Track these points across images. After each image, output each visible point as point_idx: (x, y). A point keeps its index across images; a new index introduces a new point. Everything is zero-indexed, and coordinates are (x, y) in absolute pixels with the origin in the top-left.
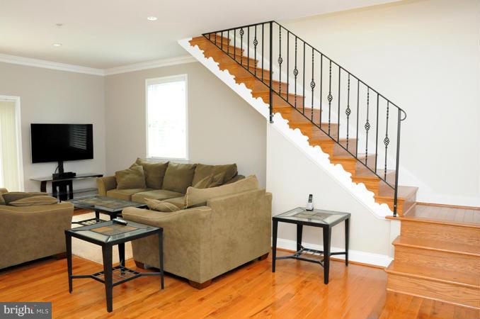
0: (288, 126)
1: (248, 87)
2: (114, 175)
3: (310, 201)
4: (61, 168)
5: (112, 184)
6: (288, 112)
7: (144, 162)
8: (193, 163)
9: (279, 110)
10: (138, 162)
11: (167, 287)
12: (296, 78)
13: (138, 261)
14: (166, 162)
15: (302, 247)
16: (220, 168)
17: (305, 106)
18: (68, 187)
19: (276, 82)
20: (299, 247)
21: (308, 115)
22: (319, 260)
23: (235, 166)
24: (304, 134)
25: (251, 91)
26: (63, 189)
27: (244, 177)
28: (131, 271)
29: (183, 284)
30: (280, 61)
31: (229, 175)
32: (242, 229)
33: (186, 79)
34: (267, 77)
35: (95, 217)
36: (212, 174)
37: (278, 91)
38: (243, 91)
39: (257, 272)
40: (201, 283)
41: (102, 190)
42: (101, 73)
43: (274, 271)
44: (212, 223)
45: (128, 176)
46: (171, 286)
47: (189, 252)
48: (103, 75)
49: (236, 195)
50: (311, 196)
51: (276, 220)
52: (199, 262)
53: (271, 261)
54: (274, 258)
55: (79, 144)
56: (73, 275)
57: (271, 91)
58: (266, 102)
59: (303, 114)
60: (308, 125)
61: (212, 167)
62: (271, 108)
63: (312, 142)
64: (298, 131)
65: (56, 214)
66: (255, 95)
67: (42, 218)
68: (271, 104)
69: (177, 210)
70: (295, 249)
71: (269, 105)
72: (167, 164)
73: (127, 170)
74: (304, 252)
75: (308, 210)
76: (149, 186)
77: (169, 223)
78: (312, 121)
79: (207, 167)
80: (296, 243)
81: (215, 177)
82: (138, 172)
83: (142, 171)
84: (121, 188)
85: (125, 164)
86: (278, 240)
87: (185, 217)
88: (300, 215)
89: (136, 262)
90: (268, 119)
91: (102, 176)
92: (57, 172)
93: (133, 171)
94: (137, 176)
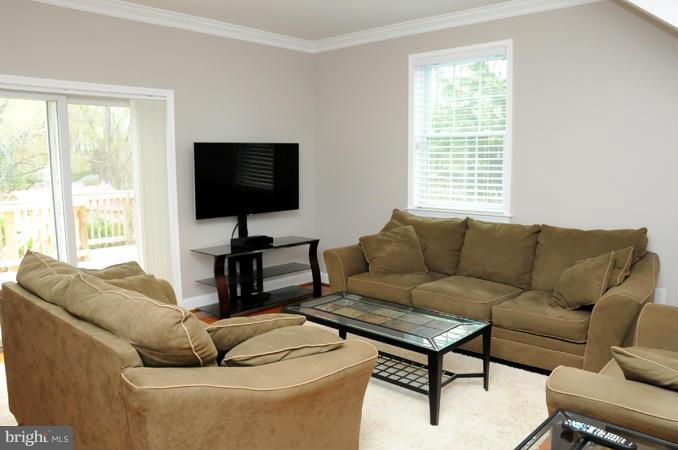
4: (242, 228)
5: (356, 262)
8: (529, 220)
10: (398, 217)
14: (464, 218)
23: (644, 232)
33: (511, 50)
41: (338, 277)
45: (389, 248)
72: (465, 224)
82: (408, 241)
83: (415, 236)
91: (315, 242)
92: (236, 236)
93: (399, 237)
94: (406, 248)
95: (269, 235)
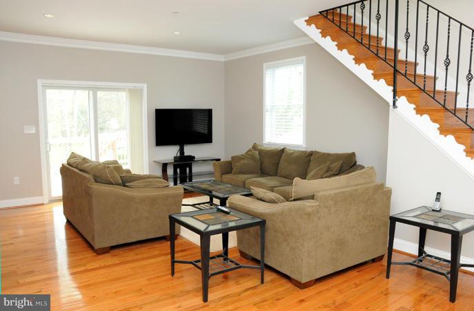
0: (415, 111)
1: (369, 67)
2: (230, 159)
3: (438, 199)
4: (182, 151)
5: (227, 168)
6: (416, 95)
7: (260, 148)
8: (309, 150)
9: (404, 93)
10: (255, 147)
11: (267, 283)
12: (426, 56)
13: (242, 250)
14: (282, 148)
15: (425, 253)
16: (338, 157)
17: (437, 88)
18: (188, 169)
19: (401, 62)
20: (421, 251)
21: (440, 99)
22: (445, 272)
23: (353, 154)
24: (434, 121)
25: (372, 72)
26: (183, 172)
27: (363, 167)
28: (232, 261)
29: (284, 281)
30: (407, 36)
31: (347, 164)
32: (353, 227)
33: (305, 61)
34: (391, 56)
35: (208, 200)
36: (328, 164)
37: (403, 72)
38: (363, 73)
39: (368, 276)
40: (303, 282)
41: (218, 174)
42: (222, 58)
43: (388, 277)
44: (319, 218)
45: (243, 161)
46: (272, 281)
47: (293, 249)
48: (223, 60)
49: (349, 189)
50: (439, 194)
51: (394, 220)
52: (302, 260)
53: (386, 264)
54: (389, 263)
55: (200, 128)
56: (175, 259)
57: (396, 71)
58: (389, 85)
59: (433, 98)
60: (438, 111)
61: (329, 155)
62: (395, 91)
63: (444, 131)
64: (426, 117)
65: (167, 197)
66: (376, 77)
67: (153, 201)
68: (394, 86)
69: (283, 201)
70: (416, 253)
71: (392, 88)
72: (283, 151)
73: (243, 155)
74: (428, 258)
75: (433, 210)
76: (263, 173)
77: (273, 215)
78: (444, 106)
79: (324, 154)
80: (417, 246)
81: (332, 166)
82: (253, 158)
83: (257, 156)
84: (235, 174)
85: (241, 149)
86: (396, 240)
87: (290, 210)
88: (423, 216)
89: (240, 252)
90: (391, 104)
91: (219, 160)
92: (179, 155)
93: (249, 157)
94: (252, 162)
95: (193, 155)
